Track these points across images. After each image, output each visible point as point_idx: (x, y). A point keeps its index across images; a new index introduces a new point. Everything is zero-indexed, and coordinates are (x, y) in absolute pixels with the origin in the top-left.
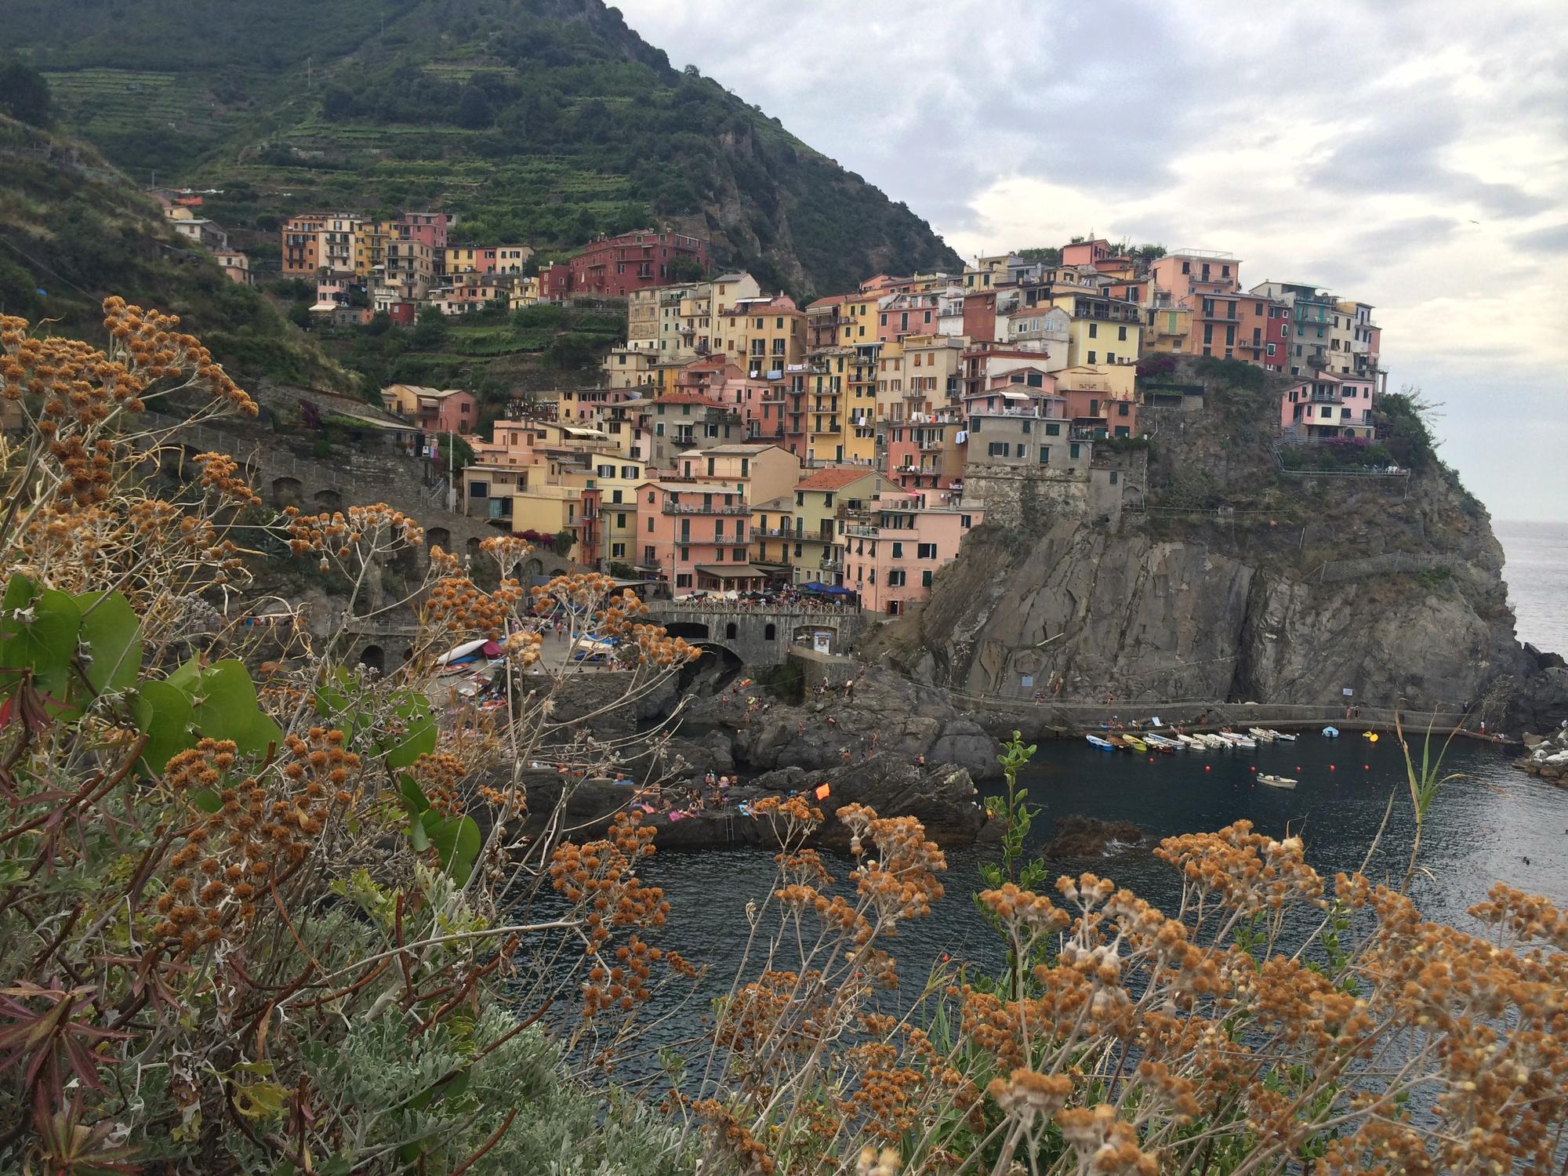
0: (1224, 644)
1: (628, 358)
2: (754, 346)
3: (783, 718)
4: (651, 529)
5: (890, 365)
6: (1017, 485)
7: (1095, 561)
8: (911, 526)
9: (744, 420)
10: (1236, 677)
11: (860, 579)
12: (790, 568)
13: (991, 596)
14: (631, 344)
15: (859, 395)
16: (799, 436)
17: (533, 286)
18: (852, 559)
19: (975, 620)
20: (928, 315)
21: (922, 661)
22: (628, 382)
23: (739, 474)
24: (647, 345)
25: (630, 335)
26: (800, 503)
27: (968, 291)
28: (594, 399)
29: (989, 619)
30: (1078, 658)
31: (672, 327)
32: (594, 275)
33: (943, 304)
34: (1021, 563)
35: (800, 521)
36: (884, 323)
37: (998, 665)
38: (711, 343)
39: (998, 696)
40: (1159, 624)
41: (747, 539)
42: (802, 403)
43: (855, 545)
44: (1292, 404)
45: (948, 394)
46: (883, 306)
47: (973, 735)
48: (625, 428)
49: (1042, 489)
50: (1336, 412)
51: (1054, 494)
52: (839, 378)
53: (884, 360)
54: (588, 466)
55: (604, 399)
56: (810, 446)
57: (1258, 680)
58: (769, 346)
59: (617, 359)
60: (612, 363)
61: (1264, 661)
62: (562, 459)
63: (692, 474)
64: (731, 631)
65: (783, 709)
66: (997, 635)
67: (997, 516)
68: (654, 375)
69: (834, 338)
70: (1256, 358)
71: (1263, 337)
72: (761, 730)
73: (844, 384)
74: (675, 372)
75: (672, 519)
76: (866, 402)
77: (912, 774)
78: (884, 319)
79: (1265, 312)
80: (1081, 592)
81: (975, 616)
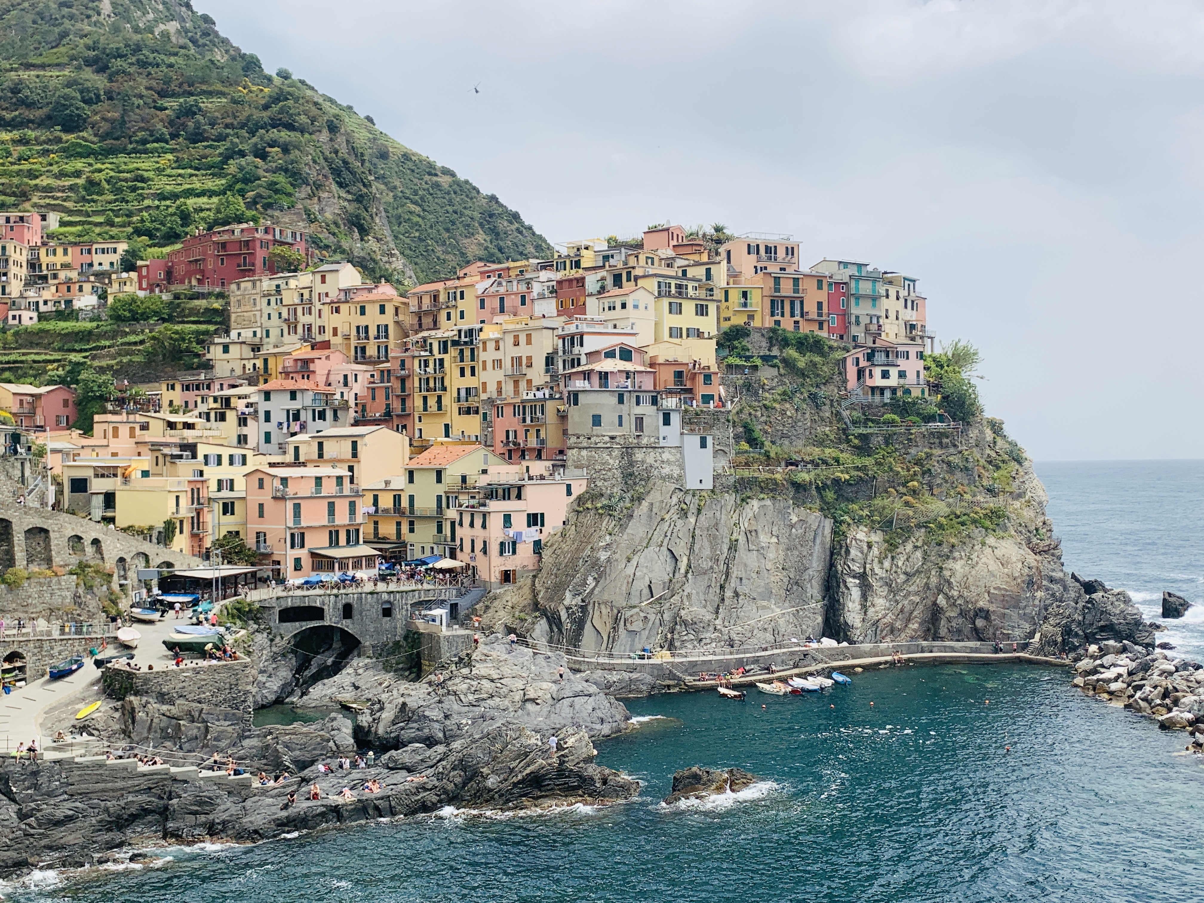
0: (814, 589)
1: (231, 348)
2: (358, 332)
3: (403, 695)
4: (261, 515)
5: (491, 346)
6: (616, 453)
7: (692, 520)
8: (519, 497)
9: (352, 403)
10: (827, 621)
11: (473, 550)
12: (404, 545)
13: (598, 559)
14: (234, 334)
15: (462, 374)
16: (405, 415)
17: (131, 280)
18: (464, 532)
19: (584, 583)
20: (523, 298)
21: (537, 626)
22: (233, 370)
23: (349, 456)
24: (252, 335)
25: (233, 325)
26: (411, 480)
27: (559, 275)
28: (198, 388)
29: (598, 582)
30: (683, 613)
31: (275, 316)
32: (193, 267)
33: (537, 288)
34: (623, 527)
35: (411, 498)
36: (482, 307)
37: (609, 626)
38: (315, 330)
39: (611, 656)
40: (754, 575)
41: (359, 519)
42: (408, 384)
43: (467, 520)
44: (855, 369)
45: (547, 371)
46: (480, 292)
47: (590, 696)
48: (231, 416)
49: (639, 456)
50: (894, 372)
51: (650, 460)
52: (442, 361)
53: (484, 343)
54: (194, 457)
55: (208, 387)
56: (418, 425)
57: (846, 623)
58: (373, 332)
59: (220, 349)
60: (215, 353)
61: (850, 605)
62: (166, 451)
63: (302, 459)
64: (348, 611)
65: (404, 686)
66: (606, 597)
67: (599, 483)
68: (259, 363)
69: (435, 322)
70: (821, 328)
71: (825, 310)
72: (382, 709)
73: (446, 364)
74: (280, 359)
75: (281, 503)
76: (469, 381)
77: (533, 741)
78: (482, 302)
79: (825, 286)
80: (681, 550)
81: (585, 580)
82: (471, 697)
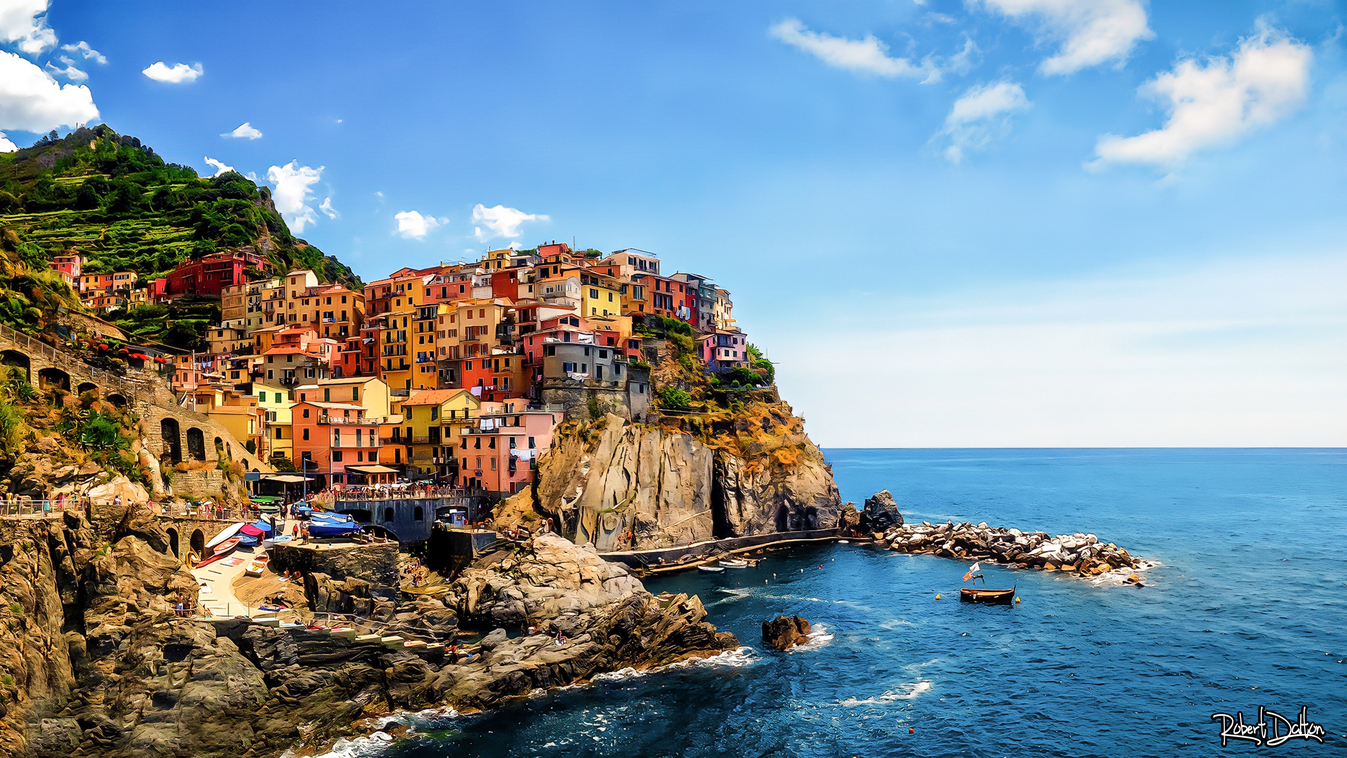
0: (706, 500)
1: (223, 332)
2: (325, 316)
4: (306, 438)
5: (447, 320)
6: (584, 394)
7: (637, 446)
9: (331, 365)
10: (717, 523)
13: (582, 474)
14: (224, 323)
15: (422, 341)
16: (375, 369)
18: (468, 454)
19: (574, 492)
20: (462, 287)
23: (352, 396)
24: (237, 323)
25: (224, 317)
26: (409, 417)
29: (584, 491)
30: (639, 516)
31: (255, 309)
33: (474, 279)
34: (595, 449)
35: (409, 430)
36: (429, 294)
37: (593, 526)
38: (287, 317)
40: (675, 489)
41: (376, 444)
42: (375, 351)
43: (471, 443)
44: (709, 348)
45: (497, 337)
46: (425, 283)
49: (600, 396)
50: (731, 353)
52: (404, 332)
53: (441, 318)
57: (730, 523)
58: (337, 316)
59: (216, 334)
61: (731, 509)
64: (389, 514)
66: (589, 505)
67: (573, 416)
68: (251, 340)
69: (387, 306)
73: (408, 335)
76: (428, 347)
78: (428, 291)
79: (684, 290)
80: (632, 469)
81: (575, 490)
82: (541, 579)
